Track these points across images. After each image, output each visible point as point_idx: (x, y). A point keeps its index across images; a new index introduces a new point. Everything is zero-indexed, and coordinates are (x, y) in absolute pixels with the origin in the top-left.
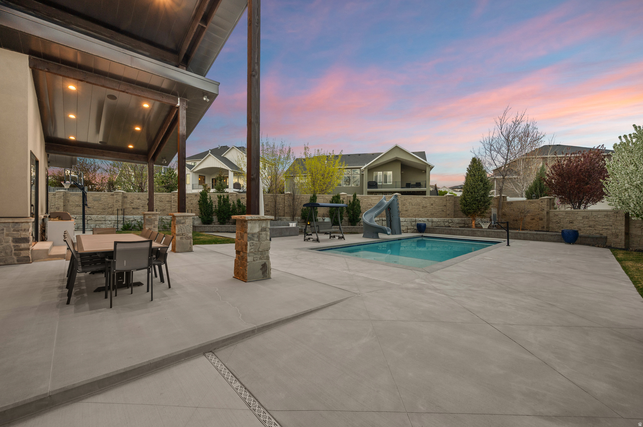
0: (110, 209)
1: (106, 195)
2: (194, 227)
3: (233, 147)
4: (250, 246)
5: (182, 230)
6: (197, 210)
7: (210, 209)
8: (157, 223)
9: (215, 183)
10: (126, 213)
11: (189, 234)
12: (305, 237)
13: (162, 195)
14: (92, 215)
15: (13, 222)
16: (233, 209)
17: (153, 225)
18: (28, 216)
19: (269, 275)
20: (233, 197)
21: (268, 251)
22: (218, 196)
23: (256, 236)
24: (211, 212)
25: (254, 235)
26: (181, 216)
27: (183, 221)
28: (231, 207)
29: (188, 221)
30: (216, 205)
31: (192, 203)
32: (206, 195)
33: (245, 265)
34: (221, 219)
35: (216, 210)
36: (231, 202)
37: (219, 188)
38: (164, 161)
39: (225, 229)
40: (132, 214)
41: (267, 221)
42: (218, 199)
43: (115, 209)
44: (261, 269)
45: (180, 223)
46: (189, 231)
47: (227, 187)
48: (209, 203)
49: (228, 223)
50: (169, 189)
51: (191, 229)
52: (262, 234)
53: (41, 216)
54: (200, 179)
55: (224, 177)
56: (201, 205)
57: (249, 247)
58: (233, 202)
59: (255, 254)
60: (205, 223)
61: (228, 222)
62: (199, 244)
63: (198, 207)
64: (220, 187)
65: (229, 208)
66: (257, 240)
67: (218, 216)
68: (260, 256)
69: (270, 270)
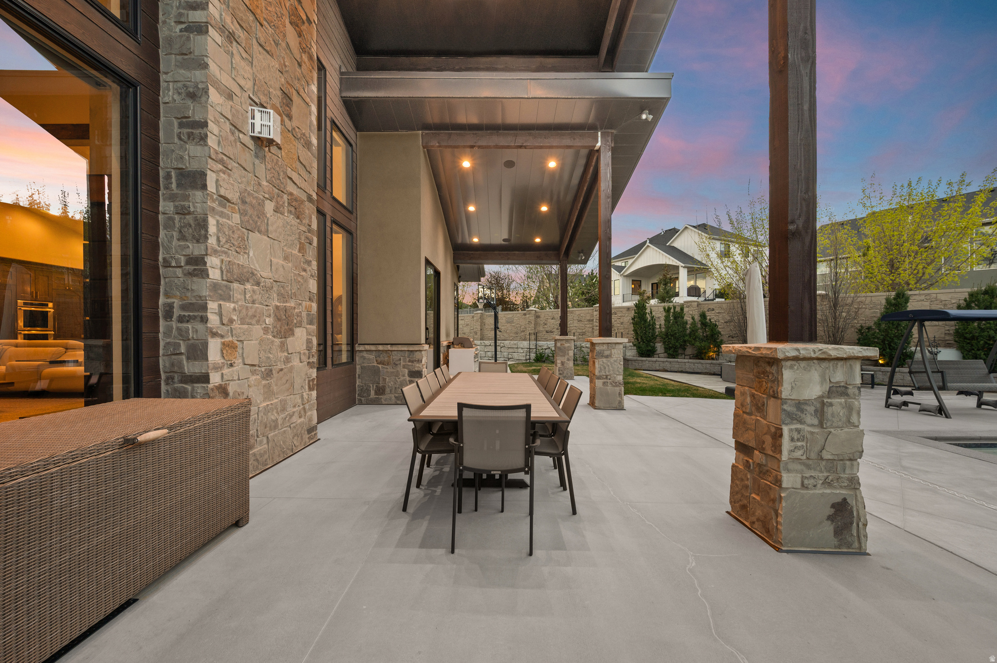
0: (523, 334)
1: (518, 315)
2: (626, 360)
3: (686, 227)
4: (792, 440)
5: (605, 368)
6: (630, 332)
7: (651, 331)
8: (571, 353)
9: (657, 289)
10: (539, 338)
11: (618, 376)
12: (888, 397)
13: (580, 312)
14: (505, 340)
15: (408, 351)
16: (693, 331)
17: (566, 357)
18: (422, 343)
19: (860, 543)
20: (692, 309)
21: (855, 463)
22: (664, 309)
23: (811, 409)
24: (652, 336)
25: (803, 406)
26: (604, 343)
27: (607, 353)
28: (688, 326)
29: (616, 352)
30: (660, 325)
31: (622, 322)
32: (644, 308)
33: (772, 496)
34: (670, 348)
35: (661, 332)
36: (687, 318)
37: (663, 297)
38: (582, 257)
39: (678, 366)
40: (546, 340)
41: (851, 362)
42: (664, 314)
43: (528, 333)
44: (830, 518)
45: (602, 356)
46: (618, 371)
47: (677, 295)
48: (648, 320)
49: (683, 356)
50: (590, 302)
51: (621, 367)
52: (831, 405)
53: (444, 343)
54: (633, 286)
55: (671, 279)
56: (637, 324)
57: (786, 444)
58: (693, 318)
59: (808, 467)
60: (642, 354)
61: (682, 354)
62: (634, 394)
63: (632, 327)
64: (665, 295)
65: (685, 329)
66: (816, 422)
67: (664, 343)
68: (826, 474)
69: (865, 525)
